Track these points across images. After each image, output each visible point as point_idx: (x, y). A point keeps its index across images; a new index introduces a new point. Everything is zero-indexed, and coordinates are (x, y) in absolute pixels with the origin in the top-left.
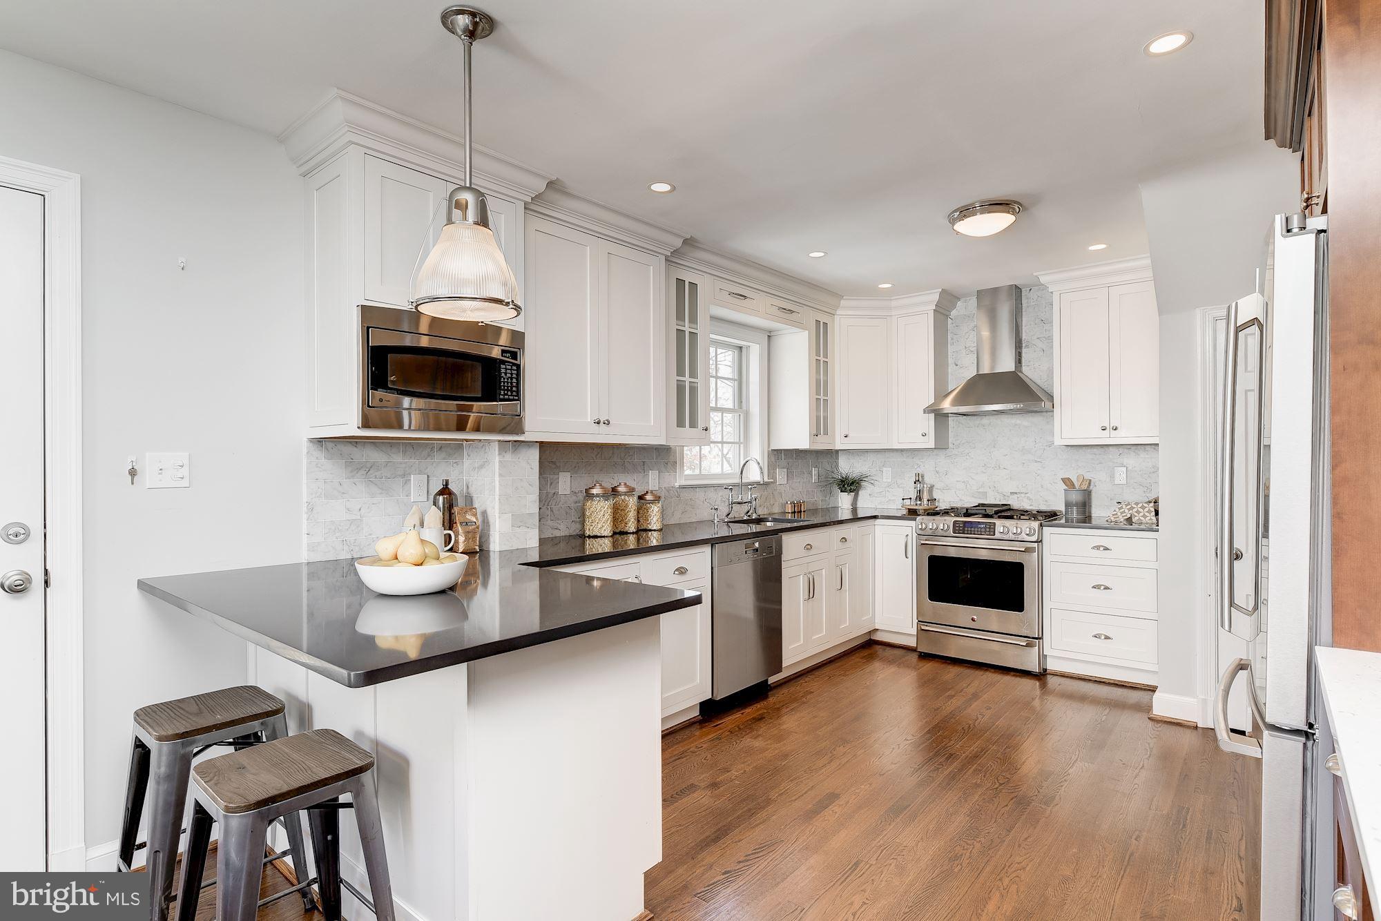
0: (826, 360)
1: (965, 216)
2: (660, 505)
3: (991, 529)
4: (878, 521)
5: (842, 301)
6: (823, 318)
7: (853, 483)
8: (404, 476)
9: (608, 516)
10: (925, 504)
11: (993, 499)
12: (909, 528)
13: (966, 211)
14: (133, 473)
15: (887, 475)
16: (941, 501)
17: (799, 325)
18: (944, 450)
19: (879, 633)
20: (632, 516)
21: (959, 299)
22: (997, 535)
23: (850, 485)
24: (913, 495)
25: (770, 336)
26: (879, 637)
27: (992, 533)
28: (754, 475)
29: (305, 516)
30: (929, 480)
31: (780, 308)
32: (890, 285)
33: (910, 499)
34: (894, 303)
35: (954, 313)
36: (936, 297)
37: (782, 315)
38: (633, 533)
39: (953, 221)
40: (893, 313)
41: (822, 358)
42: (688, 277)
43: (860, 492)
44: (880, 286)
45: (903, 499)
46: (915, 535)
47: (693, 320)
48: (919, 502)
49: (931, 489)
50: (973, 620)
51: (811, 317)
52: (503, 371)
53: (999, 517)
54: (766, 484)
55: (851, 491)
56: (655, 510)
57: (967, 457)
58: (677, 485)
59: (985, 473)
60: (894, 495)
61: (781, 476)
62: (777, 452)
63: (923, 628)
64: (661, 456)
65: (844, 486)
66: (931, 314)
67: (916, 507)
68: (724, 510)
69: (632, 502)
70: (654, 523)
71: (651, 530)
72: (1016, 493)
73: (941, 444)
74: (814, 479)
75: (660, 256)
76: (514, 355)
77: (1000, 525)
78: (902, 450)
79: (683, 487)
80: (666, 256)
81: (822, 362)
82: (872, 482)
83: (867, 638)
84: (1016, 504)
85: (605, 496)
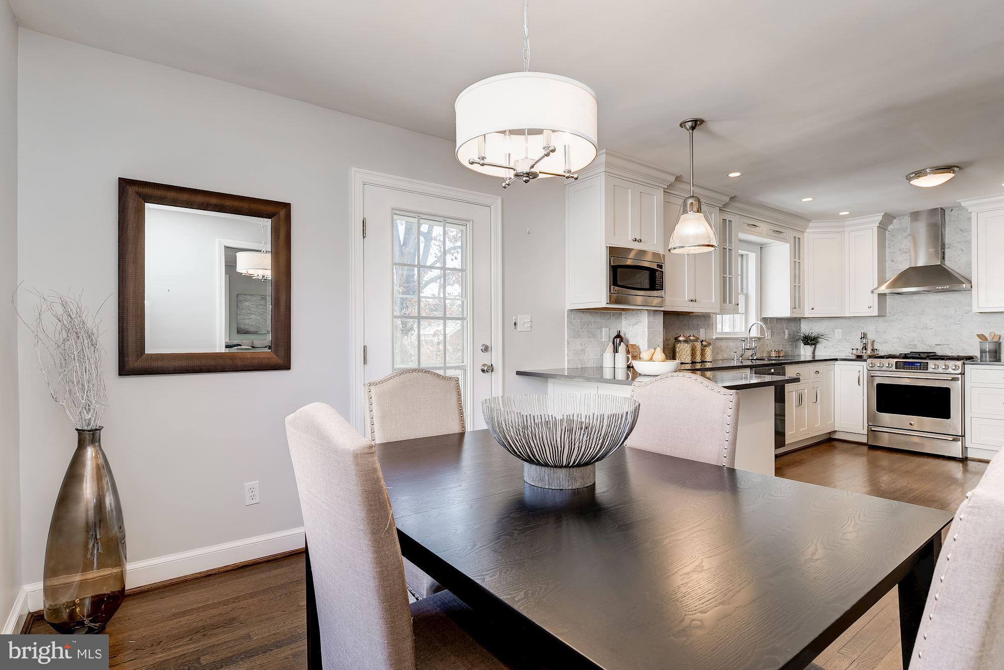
0: (799, 261)
1: (919, 176)
2: (711, 347)
3: (926, 367)
4: (837, 362)
5: (810, 224)
6: (798, 235)
7: (814, 339)
8: (600, 328)
9: (689, 352)
10: (869, 352)
11: (920, 349)
12: (862, 366)
13: (919, 174)
14: (515, 324)
15: (838, 334)
16: (880, 350)
17: (784, 240)
18: (883, 317)
19: (837, 433)
20: (698, 353)
21: (895, 218)
22: (930, 370)
23: (811, 341)
24: (860, 346)
25: (762, 247)
26: (836, 436)
27: (925, 369)
28: (754, 333)
29: (566, 346)
30: (870, 336)
31: (774, 231)
32: (848, 213)
33: (857, 349)
34: (847, 223)
35: (890, 227)
36: (880, 218)
37: (774, 234)
38: (699, 363)
39: (909, 179)
40: (846, 230)
41: (797, 260)
42: (728, 217)
43: (817, 346)
44: (840, 214)
45: (853, 349)
46: (866, 370)
47: (730, 242)
48: (864, 351)
49: (873, 342)
50: (911, 424)
51: (789, 234)
52: (657, 275)
53: (930, 359)
54: (759, 339)
55: (812, 344)
56: (708, 351)
57: (901, 322)
58: (714, 337)
59: (914, 332)
60: (843, 347)
61: (767, 335)
62: (765, 320)
63: (873, 429)
64: (705, 318)
65: (807, 341)
66: (876, 229)
67: (862, 354)
68: (740, 353)
69: (698, 345)
70: (708, 357)
71: (706, 362)
72: (940, 345)
73: (882, 314)
74: (786, 336)
75: (717, 208)
76: (661, 267)
77: (931, 364)
78: (850, 318)
79: (717, 339)
80: (720, 207)
81: (797, 262)
82: (827, 339)
83: (828, 436)
84: (940, 352)
85: (686, 341)
